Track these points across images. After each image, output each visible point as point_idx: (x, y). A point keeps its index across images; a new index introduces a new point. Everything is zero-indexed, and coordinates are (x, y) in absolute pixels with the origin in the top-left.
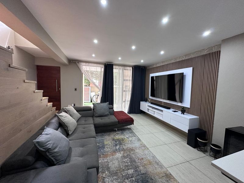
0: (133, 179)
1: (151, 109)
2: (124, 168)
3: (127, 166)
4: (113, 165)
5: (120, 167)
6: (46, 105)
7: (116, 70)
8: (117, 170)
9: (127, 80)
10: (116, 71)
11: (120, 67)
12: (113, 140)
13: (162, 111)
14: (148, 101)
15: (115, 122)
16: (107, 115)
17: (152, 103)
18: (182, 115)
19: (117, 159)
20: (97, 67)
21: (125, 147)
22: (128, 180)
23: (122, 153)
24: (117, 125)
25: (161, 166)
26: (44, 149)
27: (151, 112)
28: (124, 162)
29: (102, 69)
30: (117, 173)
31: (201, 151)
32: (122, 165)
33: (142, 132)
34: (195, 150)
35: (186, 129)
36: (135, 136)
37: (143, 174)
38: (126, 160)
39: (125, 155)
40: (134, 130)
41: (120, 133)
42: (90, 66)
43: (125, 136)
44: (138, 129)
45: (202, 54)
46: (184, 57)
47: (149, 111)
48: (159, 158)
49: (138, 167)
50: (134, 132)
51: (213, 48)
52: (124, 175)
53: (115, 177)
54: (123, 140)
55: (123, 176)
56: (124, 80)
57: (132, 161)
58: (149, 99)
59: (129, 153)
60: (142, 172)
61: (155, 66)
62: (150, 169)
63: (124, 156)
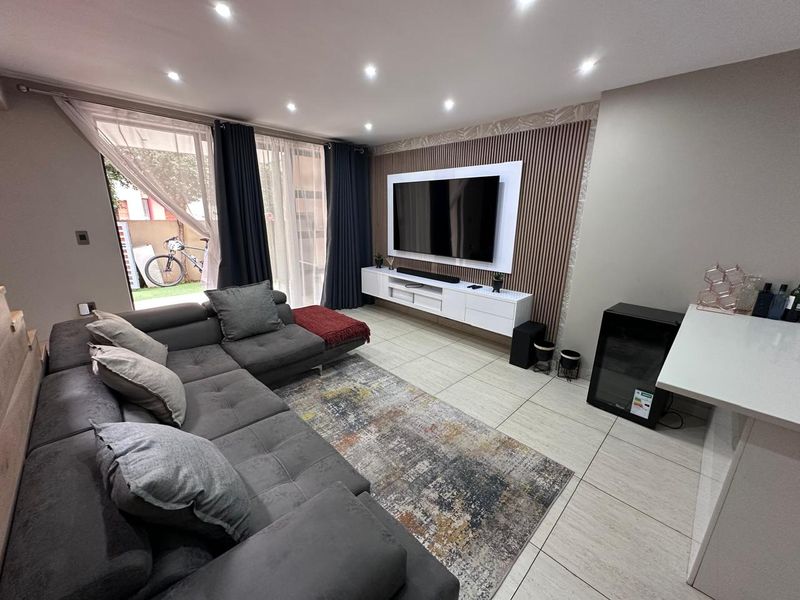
0: (439, 479)
1: (402, 287)
2: (401, 465)
3: (407, 457)
4: (369, 468)
5: (388, 466)
6: (9, 328)
7: (265, 151)
8: (387, 477)
9: (310, 195)
10: (268, 157)
11: (282, 143)
12: (325, 401)
13: (439, 290)
14: (387, 265)
15: (317, 345)
16: (273, 327)
17: (400, 270)
18: (496, 294)
19: (370, 449)
20: (178, 135)
21: (371, 413)
22: (429, 488)
23: (373, 428)
24: (321, 353)
25: (485, 429)
26: (178, 502)
27: (402, 298)
28: (393, 449)
30: (389, 484)
31: (541, 371)
32: (394, 460)
33: (396, 357)
34: (529, 372)
35: (506, 329)
36: (384, 375)
37: (455, 460)
38: (395, 443)
39: (386, 431)
40: (369, 357)
41: (334, 376)
42: (143, 126)
43: (355, 381)
44: (379, 352)
45: (548, 124)
46: (499, 125)
47: (395, 294)
48: (471, 412)
49: (436, 450)
50: (373, 365)
51: (575, 111)
52: (410, 480)
53: (392, 497)
54: (355, 393)
55: (411, 485)
56: (298, 194)
57: (414, 441)
58: (387, 259)
59: (391, 423)
60: (451, 456)
61: (403, 148)
62: (465, 443)
63: (383, 436)
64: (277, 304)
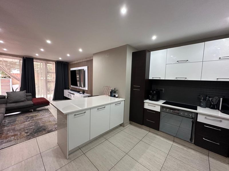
2: (27, 127)
9: (50, 73)
12: (27, 117)
13: (74, 94)
15: (31, 105)
16: (23, 101)
17: (71, 90)
19: (24, 125)
21: (35, 119)
23: (31, 121)
24: (33, 107)
29: (21, 61)
30: (20, 130)
38: (32, 124)
43: (39, 113)
47: (69, 96)
49: (39, 125)
52: (25, 129)
53: (17, 131)
54: (36, 115)
58: (70, 87)
59: (37, 121)
62: (48, 124)
64: (26, 96)
